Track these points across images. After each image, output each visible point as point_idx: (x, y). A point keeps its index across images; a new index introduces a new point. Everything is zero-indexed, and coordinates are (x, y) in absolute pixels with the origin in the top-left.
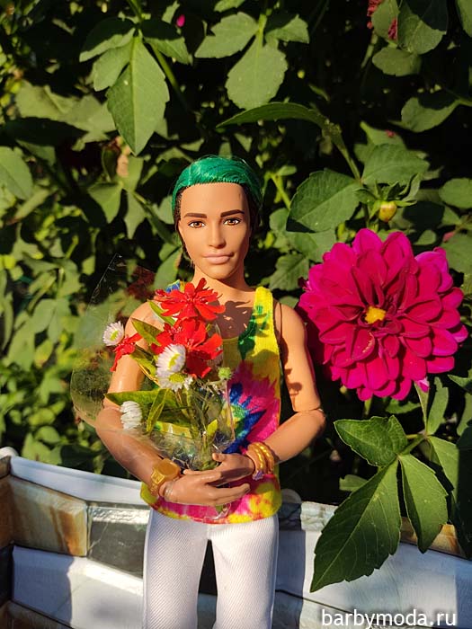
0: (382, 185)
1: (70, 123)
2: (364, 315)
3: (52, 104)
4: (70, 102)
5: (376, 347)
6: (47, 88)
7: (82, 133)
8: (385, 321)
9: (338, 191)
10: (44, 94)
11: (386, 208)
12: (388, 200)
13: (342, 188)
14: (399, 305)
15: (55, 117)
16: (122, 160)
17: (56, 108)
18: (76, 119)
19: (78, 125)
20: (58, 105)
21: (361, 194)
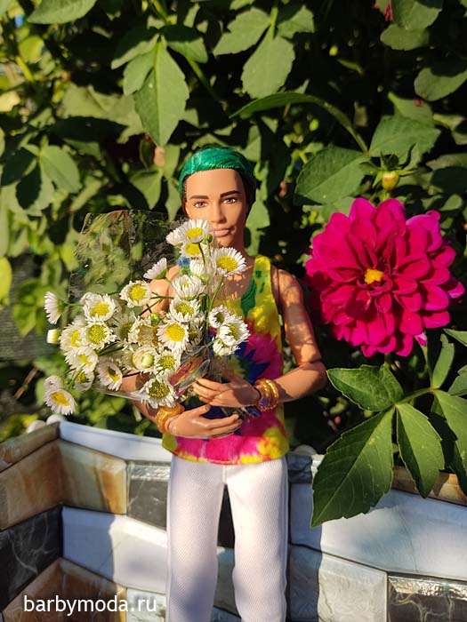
1: (111, 119)
2: (362, 281)
3: (96, 103)
4: (112, 99)
6: (91, 88)
7: (123, 128)
8: (383, 282)
9: (344, 165)
10: (88, 94)
11: (388, 177)
12: (390, 170)
13: (349, 162)
15: (98, 115)
16: (158, 151)
17: (99, 106)
18: (118, 116)
19: (119, 121)
20: (102, 104)
21: (364, 166)
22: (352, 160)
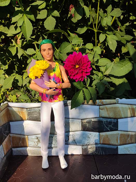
0: (76, 44)
2: (76, 67)
5: (78, 71)
8: (79, 67)
11: (77, 48)
12: (77, 47)
14: (81, 64)
21: (72, 46)
22: (69, 45)
